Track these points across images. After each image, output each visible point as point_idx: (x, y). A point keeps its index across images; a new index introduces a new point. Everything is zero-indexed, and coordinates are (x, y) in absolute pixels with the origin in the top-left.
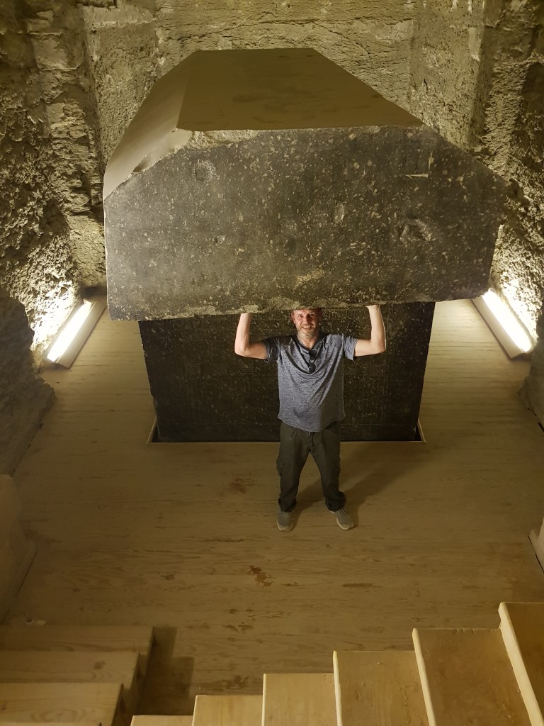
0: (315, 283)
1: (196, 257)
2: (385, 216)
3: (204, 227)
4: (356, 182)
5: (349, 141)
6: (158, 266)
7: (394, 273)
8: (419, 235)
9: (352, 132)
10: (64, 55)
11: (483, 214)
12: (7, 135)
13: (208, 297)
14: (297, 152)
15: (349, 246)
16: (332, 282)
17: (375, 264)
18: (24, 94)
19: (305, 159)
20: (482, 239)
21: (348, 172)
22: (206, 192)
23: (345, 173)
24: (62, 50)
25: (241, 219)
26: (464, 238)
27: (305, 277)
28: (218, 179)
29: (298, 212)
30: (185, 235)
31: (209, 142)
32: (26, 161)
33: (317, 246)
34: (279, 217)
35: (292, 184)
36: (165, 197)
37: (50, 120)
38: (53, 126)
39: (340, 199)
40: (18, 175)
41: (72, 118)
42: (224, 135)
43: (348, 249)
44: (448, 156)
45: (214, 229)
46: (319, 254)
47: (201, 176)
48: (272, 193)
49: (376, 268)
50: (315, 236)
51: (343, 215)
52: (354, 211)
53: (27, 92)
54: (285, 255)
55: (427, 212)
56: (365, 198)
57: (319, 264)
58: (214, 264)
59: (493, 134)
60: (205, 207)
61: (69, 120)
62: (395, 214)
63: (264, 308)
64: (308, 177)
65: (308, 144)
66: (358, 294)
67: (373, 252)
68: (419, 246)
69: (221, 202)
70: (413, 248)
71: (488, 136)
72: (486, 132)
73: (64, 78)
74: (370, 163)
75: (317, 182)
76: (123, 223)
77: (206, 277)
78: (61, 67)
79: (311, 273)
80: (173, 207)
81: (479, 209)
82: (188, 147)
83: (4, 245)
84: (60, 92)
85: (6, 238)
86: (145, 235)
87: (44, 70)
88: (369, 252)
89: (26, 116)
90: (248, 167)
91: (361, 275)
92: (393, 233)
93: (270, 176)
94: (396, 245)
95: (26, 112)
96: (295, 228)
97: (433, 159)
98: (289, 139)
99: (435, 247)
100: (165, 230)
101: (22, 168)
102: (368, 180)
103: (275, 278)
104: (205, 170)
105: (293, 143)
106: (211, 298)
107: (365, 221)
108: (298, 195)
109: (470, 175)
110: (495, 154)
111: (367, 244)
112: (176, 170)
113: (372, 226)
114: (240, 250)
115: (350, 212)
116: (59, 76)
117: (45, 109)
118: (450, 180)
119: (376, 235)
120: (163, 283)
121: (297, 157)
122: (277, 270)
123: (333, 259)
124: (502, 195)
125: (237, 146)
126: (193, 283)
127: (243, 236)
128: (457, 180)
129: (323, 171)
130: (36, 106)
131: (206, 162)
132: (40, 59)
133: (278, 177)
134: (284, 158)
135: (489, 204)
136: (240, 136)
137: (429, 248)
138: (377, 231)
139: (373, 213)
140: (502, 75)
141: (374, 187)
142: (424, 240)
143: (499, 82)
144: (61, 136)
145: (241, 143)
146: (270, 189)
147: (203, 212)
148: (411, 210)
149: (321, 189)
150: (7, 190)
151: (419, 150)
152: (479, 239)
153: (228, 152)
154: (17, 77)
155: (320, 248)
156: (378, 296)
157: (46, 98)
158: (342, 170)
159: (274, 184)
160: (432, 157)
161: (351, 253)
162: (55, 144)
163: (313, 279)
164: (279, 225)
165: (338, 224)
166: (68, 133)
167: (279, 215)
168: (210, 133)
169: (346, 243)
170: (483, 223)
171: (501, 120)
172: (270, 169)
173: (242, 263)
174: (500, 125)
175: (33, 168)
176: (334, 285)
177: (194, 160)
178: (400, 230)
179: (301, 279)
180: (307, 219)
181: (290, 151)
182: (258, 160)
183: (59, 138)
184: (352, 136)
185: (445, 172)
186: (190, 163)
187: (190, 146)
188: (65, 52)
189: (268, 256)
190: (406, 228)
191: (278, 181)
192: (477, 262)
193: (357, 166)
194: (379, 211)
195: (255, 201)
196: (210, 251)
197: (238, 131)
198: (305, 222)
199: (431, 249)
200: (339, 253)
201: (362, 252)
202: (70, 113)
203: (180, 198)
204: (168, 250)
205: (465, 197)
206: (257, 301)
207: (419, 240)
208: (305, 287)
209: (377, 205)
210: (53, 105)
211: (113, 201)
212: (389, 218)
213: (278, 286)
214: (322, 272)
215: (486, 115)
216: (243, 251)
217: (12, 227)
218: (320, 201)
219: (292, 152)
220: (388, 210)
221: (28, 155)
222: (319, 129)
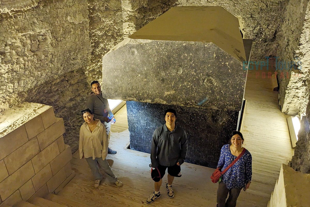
0: (172, 95)
1: (130, 80)
2: (197, 74)
3: (133, 70)
4: (186, 61)
5: (183, 46)
6: (118, 82)
7: (202, 96)
8: (211, 82)
9: (184, 43)
10: (131, 6)
11: (237, 78)
12: (105, 33)
13: (134, 95)
14: (164, 48)
15: (184, 83)
16: (178, 96)
17: (194, 92)
18: (114, 19)
19: (167, 51)
20: (238, 88)
21: (183, 57)
22: (134, 59)
23: (182, 57)
24: (130, 4)
25: (146, 69)
26: (230, 86)
27: (168, 93)
28: (138, 55)
29: (165, 69)
30: (127, 72)
31: (136, 43)
32: (111, 42)
33: (172, 82)
34: (158, 70)
35: (163, 59)
36: (121, 59)
37: (123, 28)
38: (124, 30)
39: (180, 66)
40: (107, 47)
41: (131, 28)
42: (141, 41)
43: (184, 84)
44: (221, 55)
45: (136, 71)
46: (173, 85)
47: (133, 53)
48: (156, 61)
49: (195, 93)
50: (171, 78)
51: (182, 72)
52: (186, 71)
53: (115, 18)
54: (161, 83)
55: (214, 75)
56: (190, 67)
57: (173, 88)
58: (136, 83)
59: (304, 46)
60: (134, 64)
61: (130, 28)
62: (201, 74)
63: (153, 102)
64: (169, 57)
65: (168, 46)
66: (188, 102)
67: (193, 87)
68: (212, 87)
69: (139, 63)
70: (209, 87)
71: (301, 47)
72: (300, 45)
73: (131, 14)
74: (191, 54)
75: (172, 59)
76: (108, 66)
77: (133, 88)
78: (130, 10)
79: (170, 91)
80: (123, 63)
81: (235, 76)
82: (129, 44)
83: (97, 70)
84: (128, 18)
85: (98, 68)
86: (115, 71)
87: (124, 10)
88: (192, 87)
89: (114, 26)
90: (148, 52)
91: (189, 95)
92: (201, 81)
93: (155, 55)
94: (202, 85)
95: (114, 25)
96: (164, 75)
97: (215, 55)
98: (162, 44)
99: (218, 88)
100: (121, 70)
101: (109, 44)
102: (191, 60)
103: (157, 91)
104: (134, 51)
105: (163, 45)
106: (135, 95)
107: (190, 75)
108: (165, 63)
109: (231, 62)
110: (305, 54)
111: (191, 83)
112: (125, 51)
113: (193, 77)
114: (145, 80)
115: (184, 71)
116: (129, 13)
117: (122, 24)
118: (223, 63)
119: (194, 81)
120: (119, 88)
121: (165, 50)
122: (158, 89)
123: (178, 87)
124: (245, 71)
125: (144, 45)
126: (129, 89)
127: (146, 75)
128: (226, 64)
129: (174, 55)
130: (119, 23)
131: (134, 49)
132: (123, 6)
133: (158, 56)
134: (160, 50)
135: (240, 74)
136: (146, 42)
137: (216, 88)
138: (195, 79)
139: (193, 72)
140: (309, 20)
141: (193, 63)
142: (213, 85)
143: (307, 23)
144: (127, 34)
145: (146, 44)
146: (155, 60)
147: (133, 65)
148: (208, 73)
149: (173, 62)
150: (101, 51)
151: (210, 51)
152: (237, 88)
153: (142, 46)
154: (112, 13)
155: (173, 83)
156: (196, 104)
157: (123, 20)
158: (181, 56)
159: (157, 58)
160: (215, 54)
161: (185, 86)
162: (124, 36)
163: (171, 94)
164: (159, 73)
165: (180, 75)
166: (129, 33)
167: (159, 69)
168: (136, 40)
169: (183, 82)
170: (238, 81)
171: (308, 40)
172: (155, 53)
173: (146, 84)
174: (307, 42)
175: (113, 45)
176: (179, 97)
177: (130, 48)
178: (204, 80)
179: (166, 93)
180: (168, 72)
181: (162, 48)
182: (151, 50)
183: (126, 35)
184: (184, 44)
185: (221, 60)
186: (129, 49)
187: (129, 43)
188: (131, 5)
189: (155, 83)
190: (206, 79)
191: (158, 57)
192: (236, 97)
193: (186, 55)
194: (195, 72)
195: (150, 63)
196: (135, 79)
197: (145, 40)
198: (168, 73)
199: (217, 89)
200: (180, 86)
201: (189, 86)
202: (131, 26)
203: (126, 60)
204: (121, 77)
205: (229, 70)
206: (151, 99)
207: (211, 84)
208: (168, 96)
209: (194, 70)
210: (125, 23)
211: (105, 59)
212: (199, 75)
213: (158, 94)
214: (174, 92)
215: (301, 37)
216: (146, 80)
217: (101, 64)
218: (173, 66)
219: (163, 48)
220: (198, 72)
221: (112, 40)
222: (172, 41)
